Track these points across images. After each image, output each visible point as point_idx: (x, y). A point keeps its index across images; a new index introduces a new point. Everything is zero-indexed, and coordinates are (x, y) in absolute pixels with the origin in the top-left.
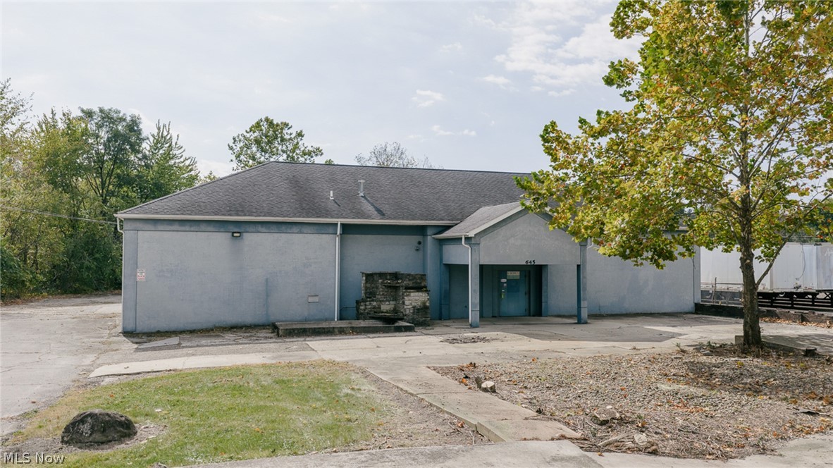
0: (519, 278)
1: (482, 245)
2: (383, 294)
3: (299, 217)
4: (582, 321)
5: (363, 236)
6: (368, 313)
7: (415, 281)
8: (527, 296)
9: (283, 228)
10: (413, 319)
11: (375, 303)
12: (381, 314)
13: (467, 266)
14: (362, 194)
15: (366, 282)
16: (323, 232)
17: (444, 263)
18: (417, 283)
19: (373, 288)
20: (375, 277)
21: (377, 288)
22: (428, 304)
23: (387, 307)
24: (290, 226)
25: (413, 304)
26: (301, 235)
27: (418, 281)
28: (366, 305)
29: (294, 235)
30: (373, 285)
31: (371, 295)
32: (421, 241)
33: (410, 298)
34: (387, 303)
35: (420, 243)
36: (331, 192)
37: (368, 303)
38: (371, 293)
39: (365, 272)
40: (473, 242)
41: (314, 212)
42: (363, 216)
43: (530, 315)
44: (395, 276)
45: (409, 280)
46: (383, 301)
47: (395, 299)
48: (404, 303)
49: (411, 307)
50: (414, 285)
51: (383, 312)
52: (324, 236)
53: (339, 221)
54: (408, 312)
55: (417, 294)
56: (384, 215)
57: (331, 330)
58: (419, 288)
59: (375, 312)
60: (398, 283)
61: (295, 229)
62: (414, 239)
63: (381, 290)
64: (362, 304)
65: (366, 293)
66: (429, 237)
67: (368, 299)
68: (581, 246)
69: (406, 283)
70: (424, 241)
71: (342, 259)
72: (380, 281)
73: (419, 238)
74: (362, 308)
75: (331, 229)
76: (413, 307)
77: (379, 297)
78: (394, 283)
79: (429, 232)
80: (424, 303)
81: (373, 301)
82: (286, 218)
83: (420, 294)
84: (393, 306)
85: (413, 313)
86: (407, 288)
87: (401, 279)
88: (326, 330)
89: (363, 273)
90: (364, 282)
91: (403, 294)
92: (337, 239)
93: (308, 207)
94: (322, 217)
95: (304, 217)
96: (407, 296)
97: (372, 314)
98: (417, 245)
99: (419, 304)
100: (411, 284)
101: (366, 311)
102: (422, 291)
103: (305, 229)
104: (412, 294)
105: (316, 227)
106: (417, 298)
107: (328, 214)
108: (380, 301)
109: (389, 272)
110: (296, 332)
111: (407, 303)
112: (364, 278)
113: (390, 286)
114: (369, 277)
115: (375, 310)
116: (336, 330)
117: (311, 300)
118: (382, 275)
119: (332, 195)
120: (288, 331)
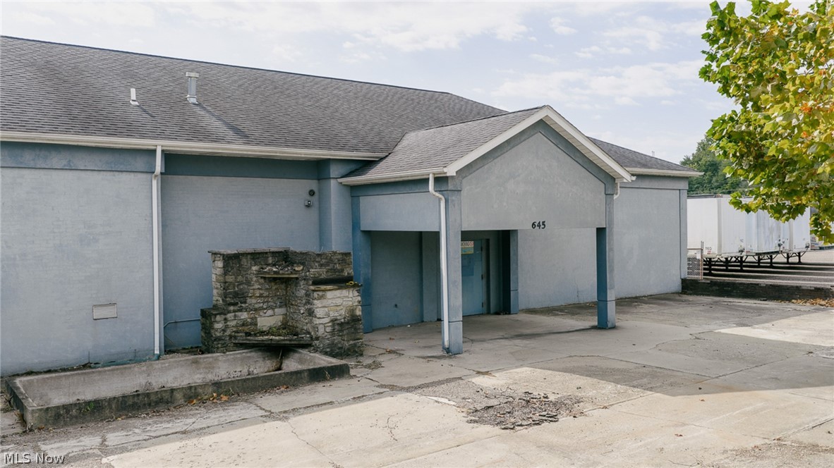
0: (472, 252)
1: (464, 193)
2: (261, 296)
3: (67, 132)
4: (610, 325)
5: (205, 178)
6: (231, 337)
7: (331, 266)
8: (485, 280)
9: (28, 156)
10: (332, 345)
11: (244, 315)
12: (261, 338)
13: (436, 235)
14: (193, 100)
15: (225, 273)
16: (122, 167)
17: (362, 229)
18: (334, 270)
19: (241, 283)
20: (244, 261)
21: (248, 283)
22: (358, 312)
23: (269, 320)
24: (43, 153)
25: (332, 314)
26: (71, 173)
27: (338, 266)
28: (226, 320)
29: (54, 173)
30: (240, 278)
31: (235, 298)
32: (315, 189)
33: (325, 302)
34: (270, 312)
35: (312, 193)
36: (133, 91)
37: (230, 316)
38: (236, 295)
39: (222, 251)
40: (450, 186)
41: (101, 126)
42: (207, 136)
43: (489, 313)
44: (285, 257)
45: (321, 265)
46: (262, 309)
47: (286, 303)
48: (311, 313)
49: (327, 320)
50: (330, 276)
51: (262, 333)
52: (125, 176)
53: (160, 145)
54: (321, 331)
55: (338, 293)
56: (247, 137)
57: (166, 396)
58: (341, 282)
59: (248, 334)
60: (297, 272)
61: (57, 160)
62: (301, 187)
63: (257, 286)
64: (218, 318)
65: (225, 296)
66: (333, 182)
67: (232, 308)
68: (606, 195)
69: (316, 271)
70: (320, 190)
71: (164, 225)
72: (254, 268)
73: (312, 185)
74: (218, 326)
75: (140, 163)
76: (332, 321)
77: (254, 301)
78: (286, 272)
79: (335, 171)
80: (352, 311)
81: (240, 310)
82: (33, 135)
83: (345, 292)
84: (281, 318)
85: (332, 333)
86: (317, 282)
87: (303, 264)
88: (153, 398)
89: (215, 254)
90: (219, 271)
91: (307, 295)
92: (154, 182)
93: (83, 115)
94: (120, 134)
95: (77, 133)
96: (320, 298)
97: (241, 338)
98: (309, 198)
99: (341, 314)
100: (323, 273)
101: (228, 333)
102: (347, 287)
103: (81, 160)
104: (329, 295)
105: (107, 157)
106: (339, 301)
107: (130, 131)
108: (256, 310)
109: (272, 250)
110: (74, 412)
111: (319, 312)
112: (220, 264)
113: (275, 279)
114: (232, 261)
115: (246, 329)
116: (178, 395)
117: (98, 313)
118: (256, 256)
119: (133, 96)
120: (51, 414)
